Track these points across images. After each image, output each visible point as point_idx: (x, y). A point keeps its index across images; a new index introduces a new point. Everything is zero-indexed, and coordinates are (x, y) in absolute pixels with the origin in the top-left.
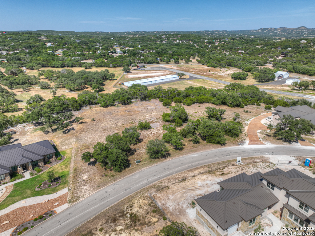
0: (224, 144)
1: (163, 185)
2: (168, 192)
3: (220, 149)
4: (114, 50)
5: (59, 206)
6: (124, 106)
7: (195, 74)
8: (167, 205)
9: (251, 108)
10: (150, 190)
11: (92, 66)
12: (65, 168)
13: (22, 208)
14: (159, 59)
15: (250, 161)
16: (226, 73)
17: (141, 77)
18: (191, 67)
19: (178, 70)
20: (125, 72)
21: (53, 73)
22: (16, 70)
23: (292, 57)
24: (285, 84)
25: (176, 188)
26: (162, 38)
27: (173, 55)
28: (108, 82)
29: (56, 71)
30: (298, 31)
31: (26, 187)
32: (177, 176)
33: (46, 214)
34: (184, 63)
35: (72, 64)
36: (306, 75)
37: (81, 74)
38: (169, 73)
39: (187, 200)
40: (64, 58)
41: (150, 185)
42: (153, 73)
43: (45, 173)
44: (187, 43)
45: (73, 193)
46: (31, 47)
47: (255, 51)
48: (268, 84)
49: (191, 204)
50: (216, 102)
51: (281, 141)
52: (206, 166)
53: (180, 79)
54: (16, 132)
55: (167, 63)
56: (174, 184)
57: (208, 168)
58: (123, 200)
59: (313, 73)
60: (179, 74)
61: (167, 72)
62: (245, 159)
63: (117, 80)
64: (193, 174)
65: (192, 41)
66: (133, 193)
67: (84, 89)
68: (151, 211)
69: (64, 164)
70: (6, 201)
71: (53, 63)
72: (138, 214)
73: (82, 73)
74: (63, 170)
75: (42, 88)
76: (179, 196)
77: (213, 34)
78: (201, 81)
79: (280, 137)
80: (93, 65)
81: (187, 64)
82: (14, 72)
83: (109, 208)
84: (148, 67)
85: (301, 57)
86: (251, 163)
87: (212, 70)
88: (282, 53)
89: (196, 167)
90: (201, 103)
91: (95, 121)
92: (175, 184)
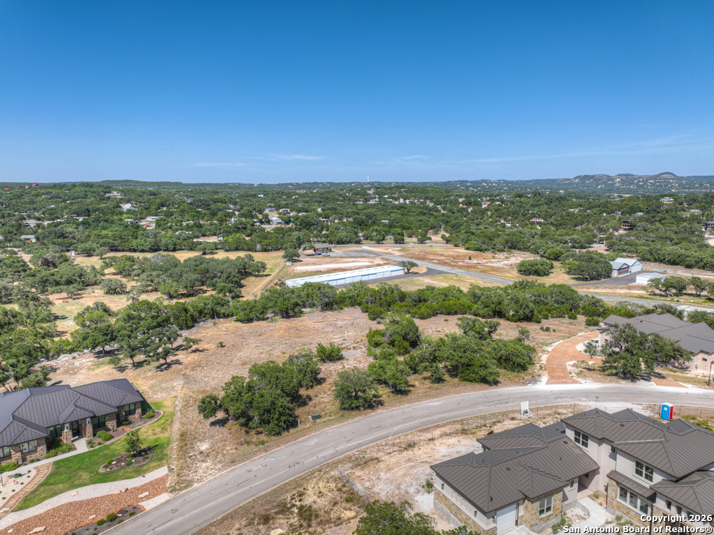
0: (496, 383)
1: (366, 456)
2: (377, 467)
3: (487, 391)
4: (266, 216)
5: (150, 498)
6: (287, 320)
7: (439, 264)
8: (376, 490)
9: (557, 323)
10: (340, 466)
11: (217, 249)
12: (161, 433)
13: (71, 503)
14: (360, 235)
15: (547, 412)
16: (506, 262)
17: (322, 270)
18: (430, 250)
19: (402, 256)
20: (289, 260)
21: (133, 261)
22: (54, 257)
23: (645, 230)
24: (634, 284)
25: (393, 460)
26: (368, 194)
27: (390, 226)
28: (252, 280)
29: (141, 258)
30: (658, 182)
31: (80, 467)
32: (397, 441)
33: (123, 511)
34: (415, 243)
35: (175, 244)
36: (679, 266)
37: (194, 263)
38: (382, 263)
39: (417, 479)
40: (159, 233)
41: (341, 456)
42: (347, 262)
43: (119, 442)
44: (422, 203)
45: (178, 475)
46: (89, 211)
47: (566, 218)
48: (597, 283)
49: (426, 486)
50: (481, 312)
51: (615, 378)
52: (458, 421)
53: (406, 273)
54: (56, 369)
55: (379, 242)
56: (390, 453)
57: (462, 424)
58: (284, 485)
59: (693, 262)
60: (403, 264)
61: (378, 261)
62: (538, 409)
63: (271, 276)
64: (429, 436)
65: (431, 199)
66: (306, 472)
67: (200, 293)
68: (342, 500)
69: (158, 426)
70: (38, 493)
71: (134, 243)
72: (315, 506)
73: (195, 261)
74: (158, 436)
75: (107, 293)
76: (400, 474)
77: (477, 188)
78: (452, 279)
79: (614, 371)
80: (219, 247)
81: (421, 245)
82: (51, 260)
83: (254, 500)
84: (338, 251)
85: (666, 231)
86: (549, 415)
87: (476, 257)
88: (624, 222)
89: (436, 424)
90: (449, 314)
91: (225, 348)
92: (392, 454)
